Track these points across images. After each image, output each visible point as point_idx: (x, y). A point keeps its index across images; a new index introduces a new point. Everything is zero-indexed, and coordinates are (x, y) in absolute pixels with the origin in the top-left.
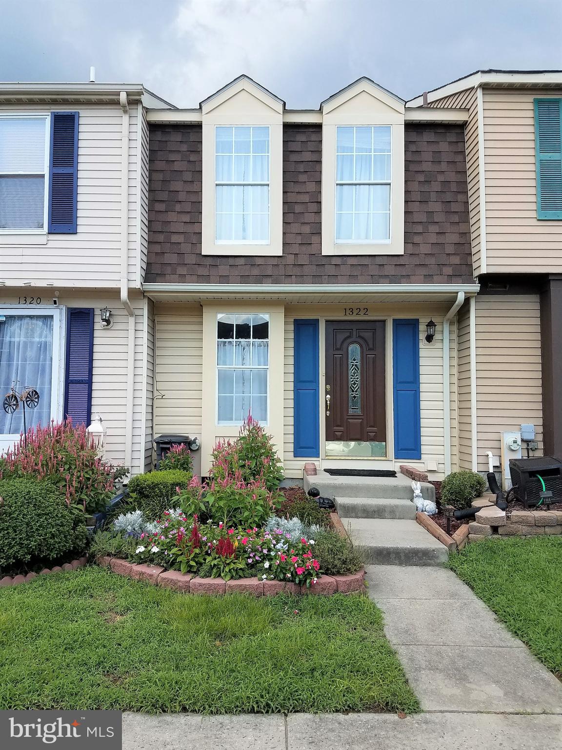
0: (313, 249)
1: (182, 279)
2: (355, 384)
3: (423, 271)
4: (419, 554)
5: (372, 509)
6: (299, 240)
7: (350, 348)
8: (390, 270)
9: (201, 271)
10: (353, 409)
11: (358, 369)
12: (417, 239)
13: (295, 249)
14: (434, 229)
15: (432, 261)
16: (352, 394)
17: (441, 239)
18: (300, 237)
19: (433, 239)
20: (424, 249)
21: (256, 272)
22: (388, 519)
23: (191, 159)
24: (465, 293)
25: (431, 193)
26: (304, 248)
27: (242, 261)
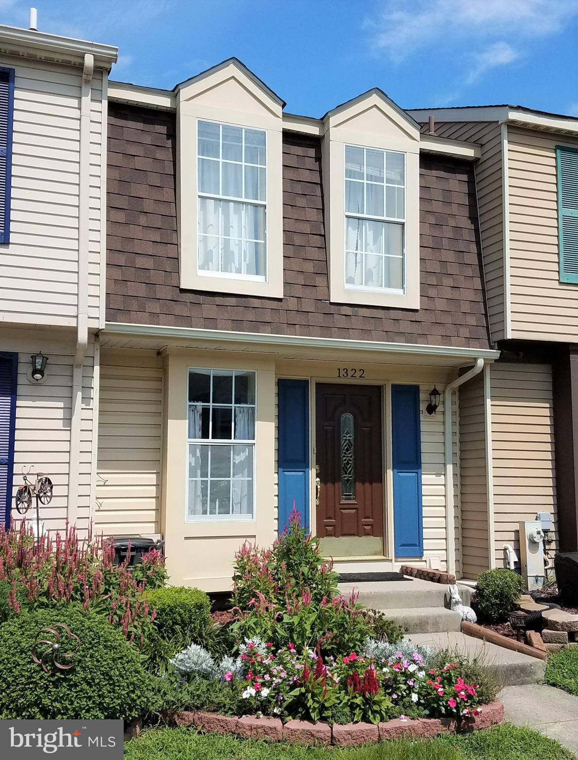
0: (320, 293)
1: (154, 318)
2: (348, 463)
3: (439, 330)
4: (517, 670)
5: (414, 622)
6: (301, 280)
7: (342, 419)
8: (405, 327)
9: (178, 309)
10: (345, 495)
11: (351, 445)
12: (432, 292)
13: (298, 291)
14: (448, 281)
15: (448, 319)
16: (345, 477)
17: (455, 295)
18: (301, 276)
19: (448, 293)
20: (441, 305)
21: (251, 316)
22: (431, 632)
23: (158, 156)
24: (484, 359)
25: (444, 240)
26: (308, 290)
27: (232, 301)
